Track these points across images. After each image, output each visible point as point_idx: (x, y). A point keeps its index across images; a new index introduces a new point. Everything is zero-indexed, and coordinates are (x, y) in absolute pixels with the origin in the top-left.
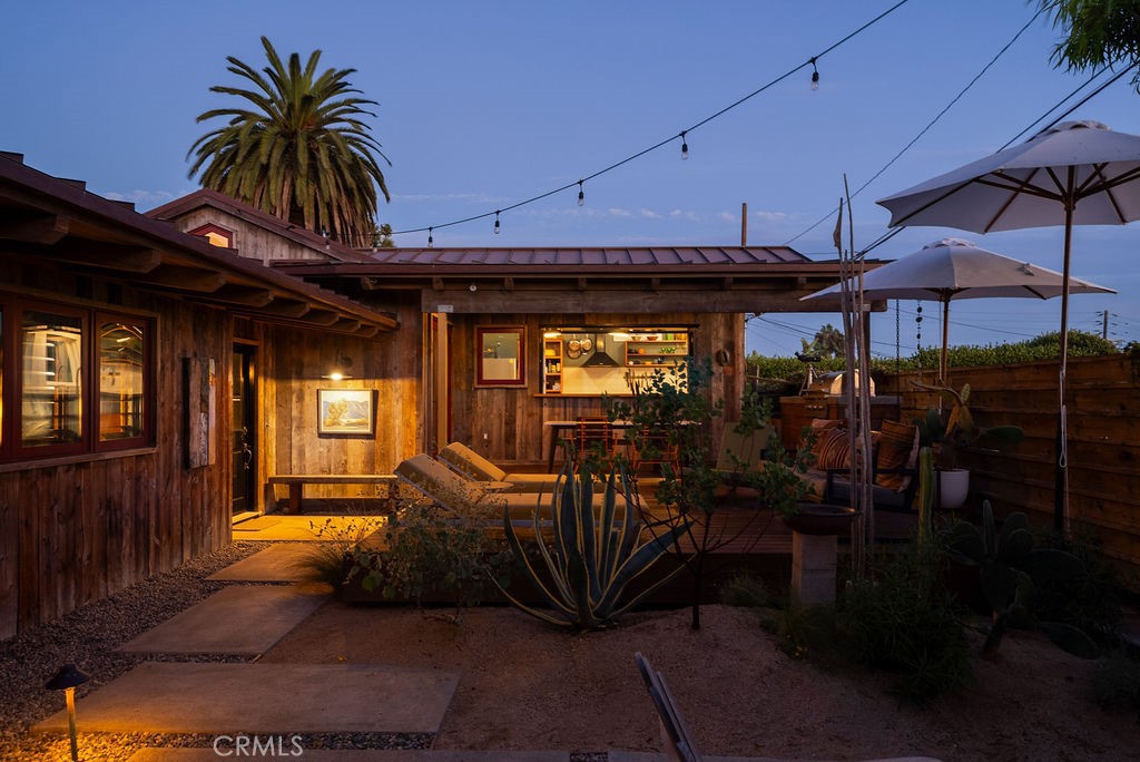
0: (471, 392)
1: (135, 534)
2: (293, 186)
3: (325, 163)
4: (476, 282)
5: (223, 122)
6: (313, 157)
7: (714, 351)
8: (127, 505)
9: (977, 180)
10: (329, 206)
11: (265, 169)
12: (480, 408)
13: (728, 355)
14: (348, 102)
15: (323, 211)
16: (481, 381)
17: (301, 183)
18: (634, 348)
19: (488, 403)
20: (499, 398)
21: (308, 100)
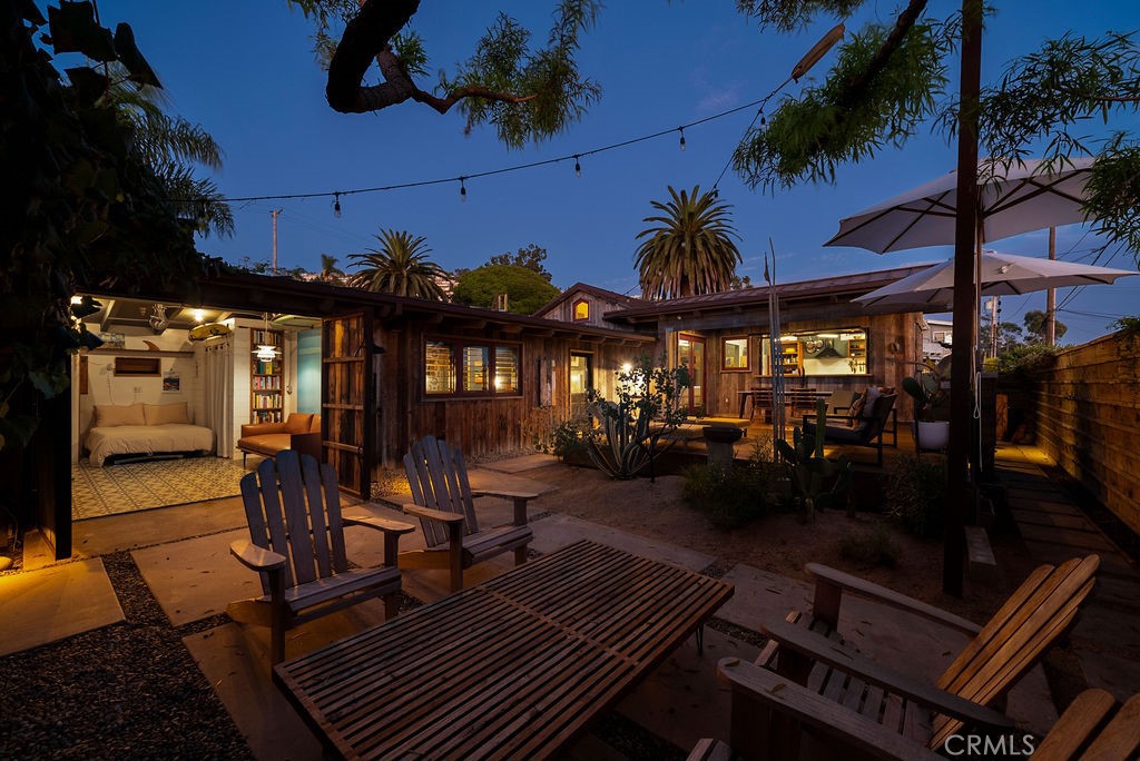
0: (719, 375)
1: (513, 431)
2: (683, 264)
3: (700, 248)
4: (681, 314)
5: (652, 235)
6: (693, 246)
7: (887, 343)
8: (510, 418)
9: (898, 208)
10: (703, 271)
11: (668, 257)
12: (724, 384)
13: (898, 346)
14: (718, 209)
15: (699, 275)
16: (724, 368)
17: (687, 262)
18: (855, 344)
19: (728, 381)
20: (735, 378)
21: (691, 215)
